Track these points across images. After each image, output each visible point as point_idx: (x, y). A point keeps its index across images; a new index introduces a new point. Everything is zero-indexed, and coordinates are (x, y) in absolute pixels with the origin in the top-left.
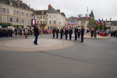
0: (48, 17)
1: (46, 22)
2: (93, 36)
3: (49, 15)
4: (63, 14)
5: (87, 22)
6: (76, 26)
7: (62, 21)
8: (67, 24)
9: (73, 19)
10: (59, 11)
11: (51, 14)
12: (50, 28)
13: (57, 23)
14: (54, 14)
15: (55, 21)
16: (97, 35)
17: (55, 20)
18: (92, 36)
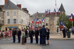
0: (6, 14)
1: (3, 21)
2: (67, 37)
3: (7, 11)
4: (25, 10)
5: (57, 19)
6: (43, 24)
7: (24, 19)
8: (31, 22)
9: (38, 15)
10: (19, 6)
11: (9, 11)
12: (8, 29)
13: (18, 22)
14: (13, 11)
15: (15, 20)
16: (71, 34)
17: (15, 17)
18: (65, 36)
